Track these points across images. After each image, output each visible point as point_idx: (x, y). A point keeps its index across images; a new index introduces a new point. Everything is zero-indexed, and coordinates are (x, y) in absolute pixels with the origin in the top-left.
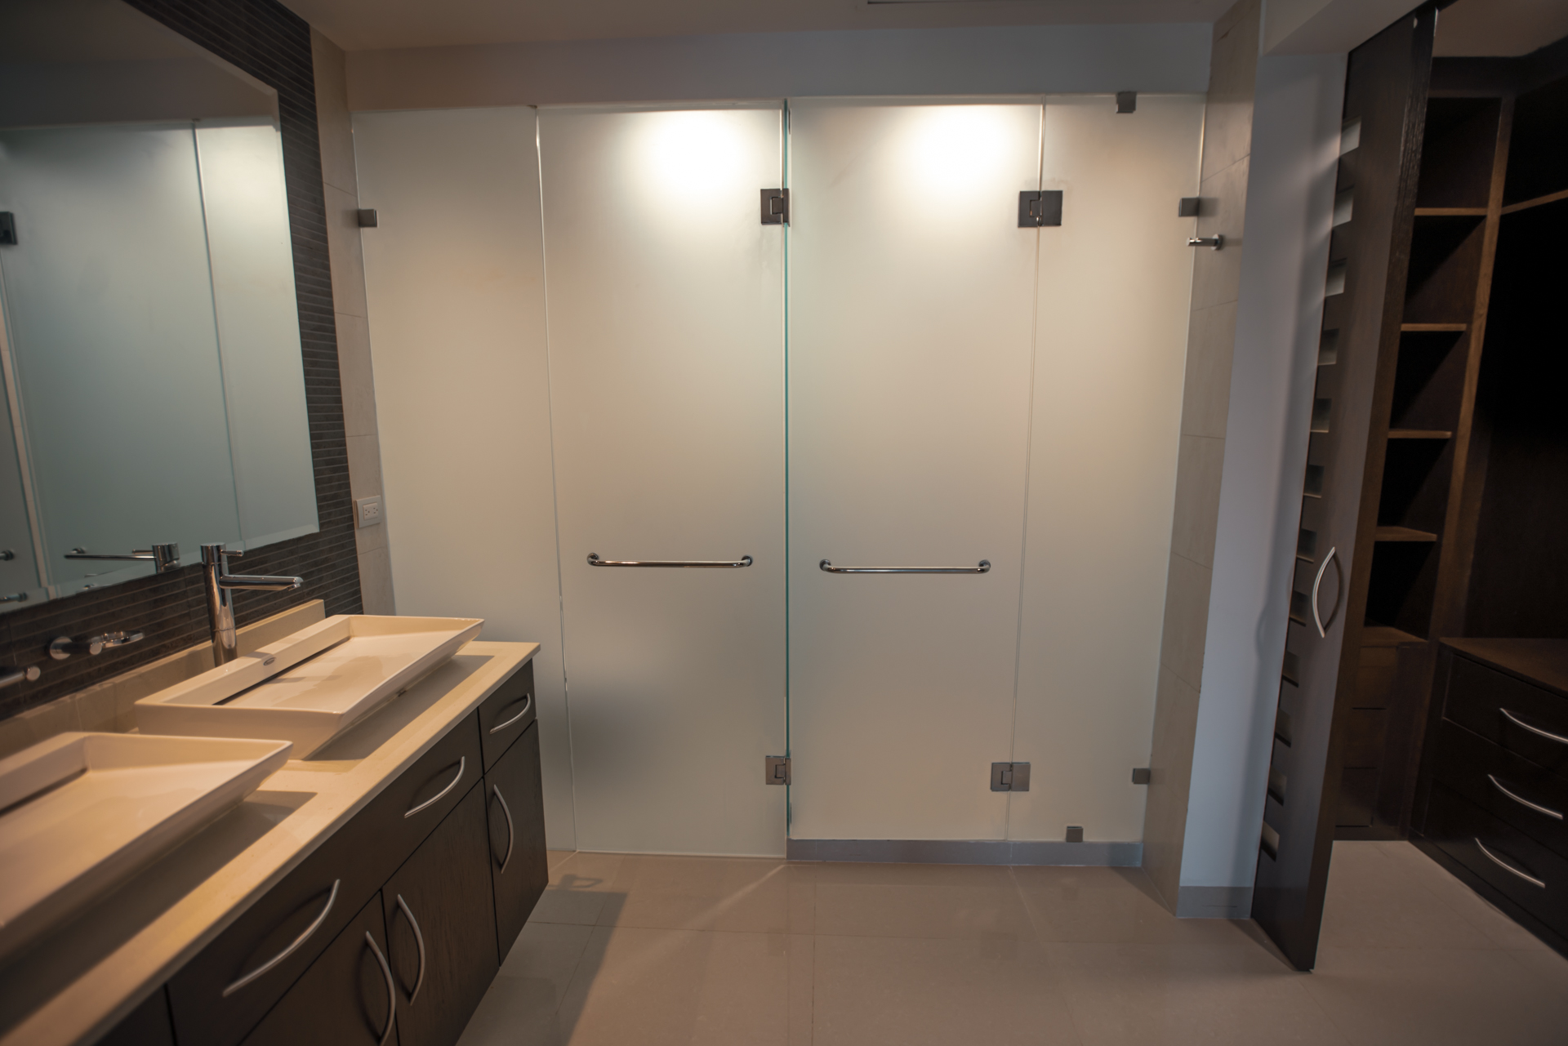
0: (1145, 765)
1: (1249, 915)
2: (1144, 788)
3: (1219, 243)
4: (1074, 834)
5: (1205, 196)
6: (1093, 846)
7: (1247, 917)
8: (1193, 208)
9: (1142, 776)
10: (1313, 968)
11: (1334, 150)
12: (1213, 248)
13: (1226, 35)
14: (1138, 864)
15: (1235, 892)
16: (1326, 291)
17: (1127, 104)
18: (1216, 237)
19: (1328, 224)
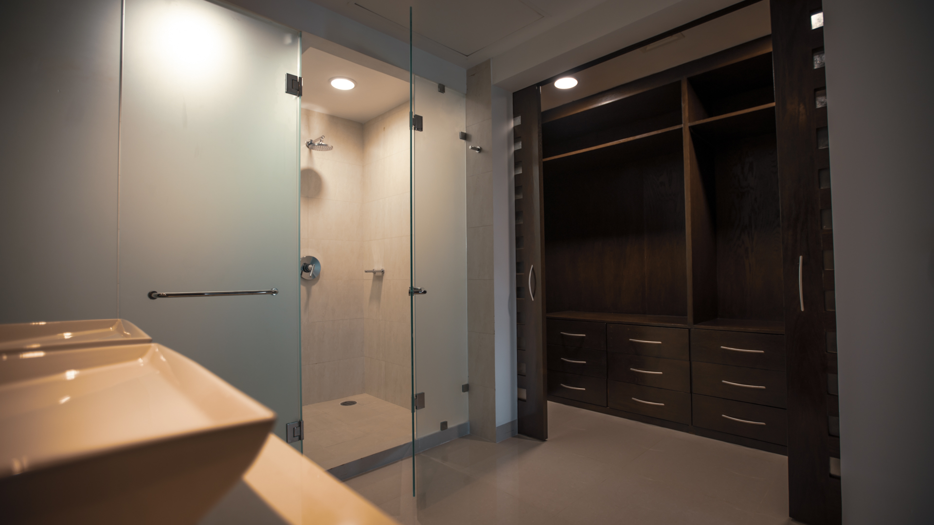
0: (466, 383)
1: (517, 433)
2: (467, 393)
3: (480, 150)
4: (444, 425)
5: (467, 133)
6: (452, 429)
7: (517, 434)
8: (465, 137)
9: (466, 388)
10: (547, 438)
11: (512, 125)
12: (477, 152)
13: (474, 75)
14: (469, 433)
15: (512, 423)
16: (515, 173)
17: (442, 89)
18: (478, 147)
19: (513, 149)
